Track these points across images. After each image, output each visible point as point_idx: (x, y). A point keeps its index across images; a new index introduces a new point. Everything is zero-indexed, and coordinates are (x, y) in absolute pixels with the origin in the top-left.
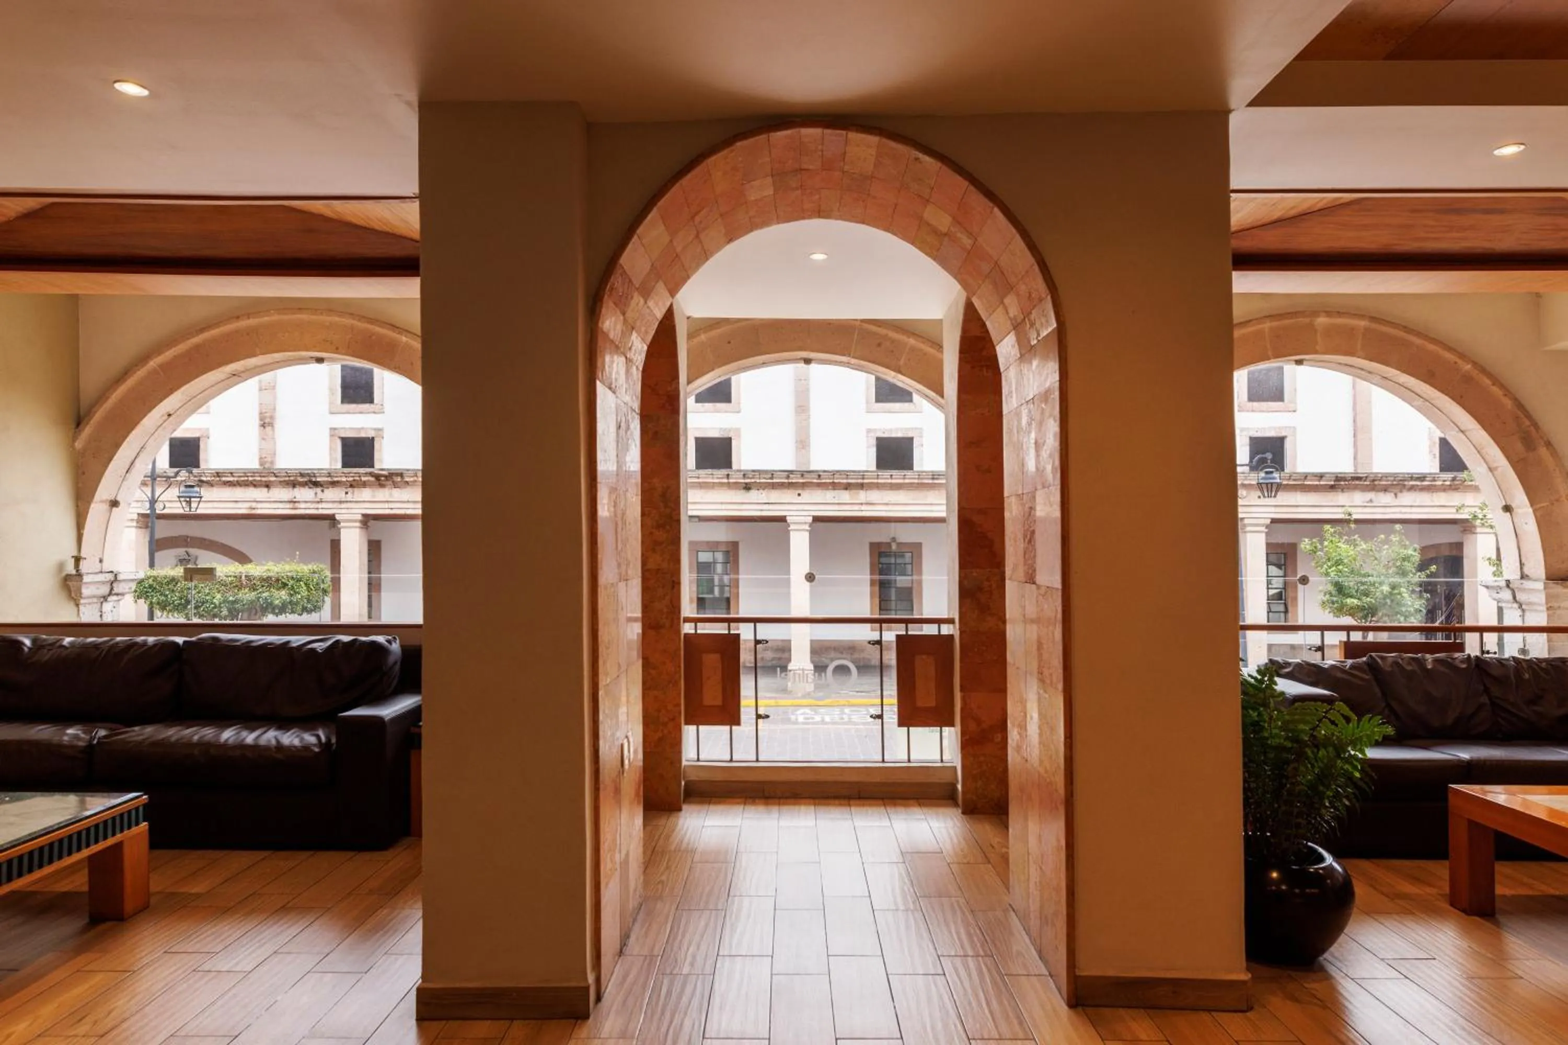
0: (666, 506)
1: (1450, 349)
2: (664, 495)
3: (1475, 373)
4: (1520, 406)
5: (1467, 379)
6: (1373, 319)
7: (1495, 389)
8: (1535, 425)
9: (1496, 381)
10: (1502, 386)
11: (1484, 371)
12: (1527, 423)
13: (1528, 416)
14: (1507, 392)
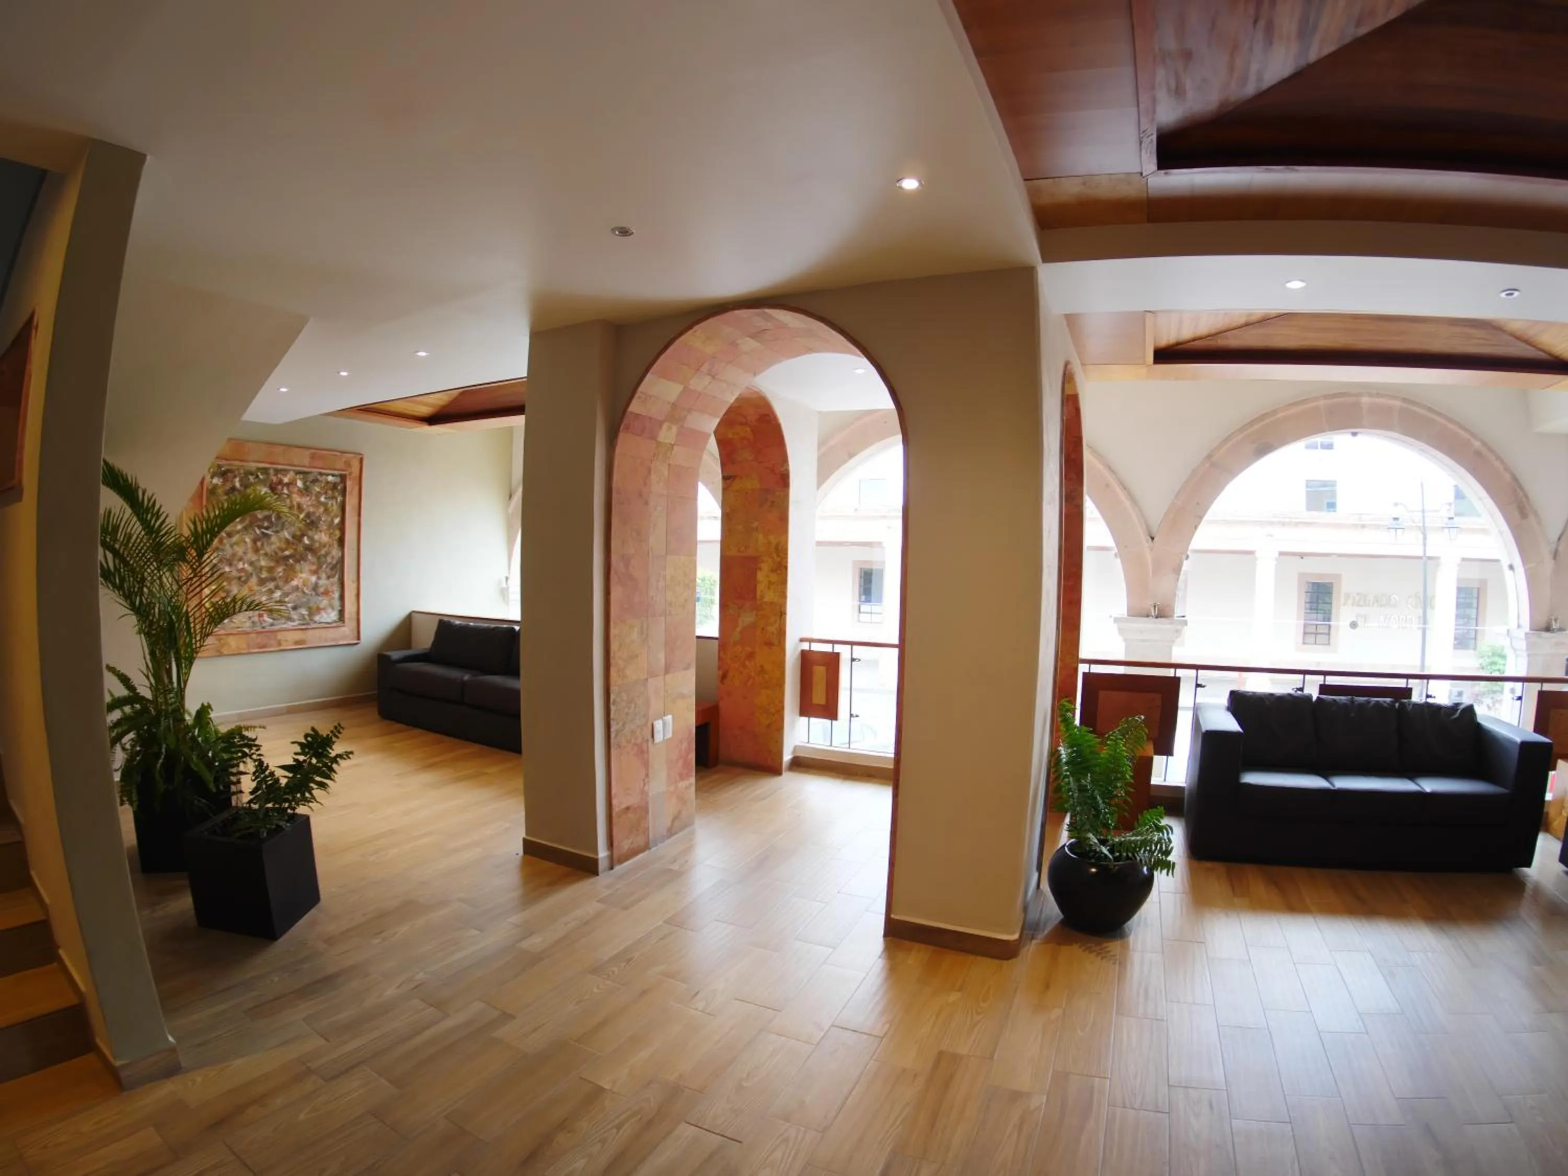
0: (778, 556)
1: (1466, 430)
2: (777, 548)
3: (1484, 450)
4: (1515, 479)
5: (1478, 454)
6: (1405, 400)
7: (1497, 464)
8: (1526, 496)
9: (1499, 458)
10: (1502, 462)
11: (1490, 449)
12: (1521, 494)
13: (1522, 489)
14: (1507, 469)
